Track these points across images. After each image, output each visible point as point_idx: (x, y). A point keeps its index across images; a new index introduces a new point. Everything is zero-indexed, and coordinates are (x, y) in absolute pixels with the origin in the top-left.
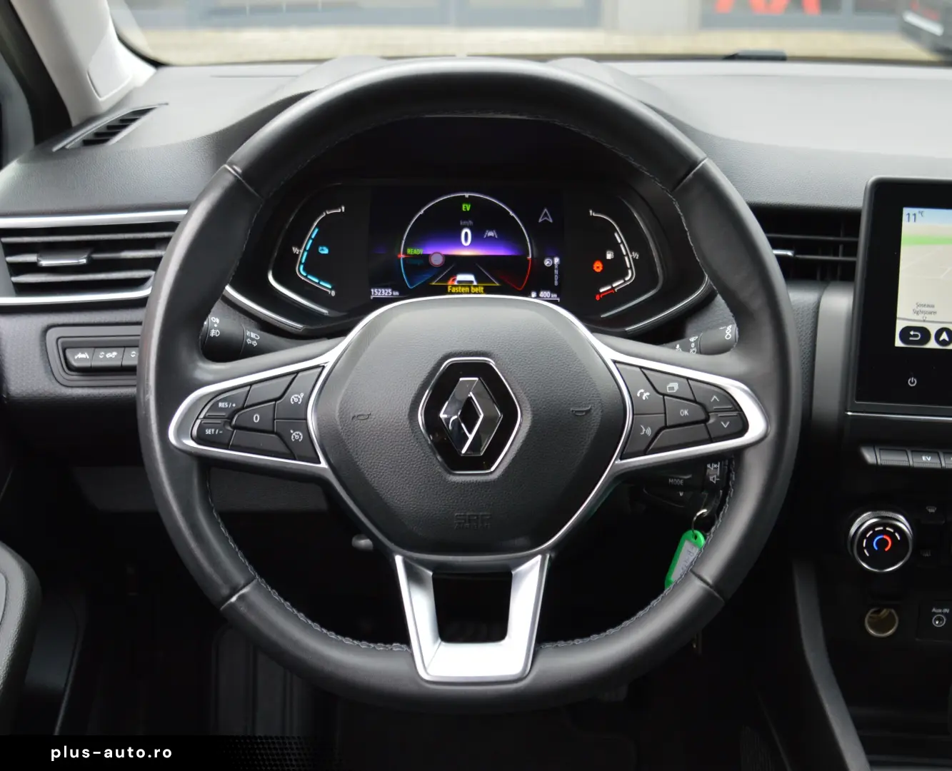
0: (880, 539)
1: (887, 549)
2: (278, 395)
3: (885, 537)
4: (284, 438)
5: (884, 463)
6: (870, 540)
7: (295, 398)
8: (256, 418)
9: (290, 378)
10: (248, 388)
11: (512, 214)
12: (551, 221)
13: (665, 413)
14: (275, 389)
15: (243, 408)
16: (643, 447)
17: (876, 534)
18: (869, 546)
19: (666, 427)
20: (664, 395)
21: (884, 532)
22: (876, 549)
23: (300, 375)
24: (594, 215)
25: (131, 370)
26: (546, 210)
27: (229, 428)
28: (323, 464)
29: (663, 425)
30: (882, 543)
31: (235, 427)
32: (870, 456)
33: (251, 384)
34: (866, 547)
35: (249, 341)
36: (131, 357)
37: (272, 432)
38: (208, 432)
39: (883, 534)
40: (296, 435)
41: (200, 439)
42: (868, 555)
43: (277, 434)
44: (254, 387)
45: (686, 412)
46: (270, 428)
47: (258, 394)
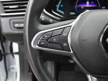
2: (60, 34)
4: (62, 45)
7: (65, 34)
8: (55, 40)
9: (63, 29)
10: (52, 32)
14: (59, 32)
15: (51, 37)
23: (65, 28)
25: (22, 28)
27: (47, 42)
28: (72, 52)
31: (49, 43)
33: (53, 31)
35: (50, 21)
36: (22, 25)
37: (59, 44)
38: (42, 43)
40: (65, 44)
41: (40, 45)
43: (60, 44)
44: (54, 31)
46: (58, 43)
47: (55, 33)
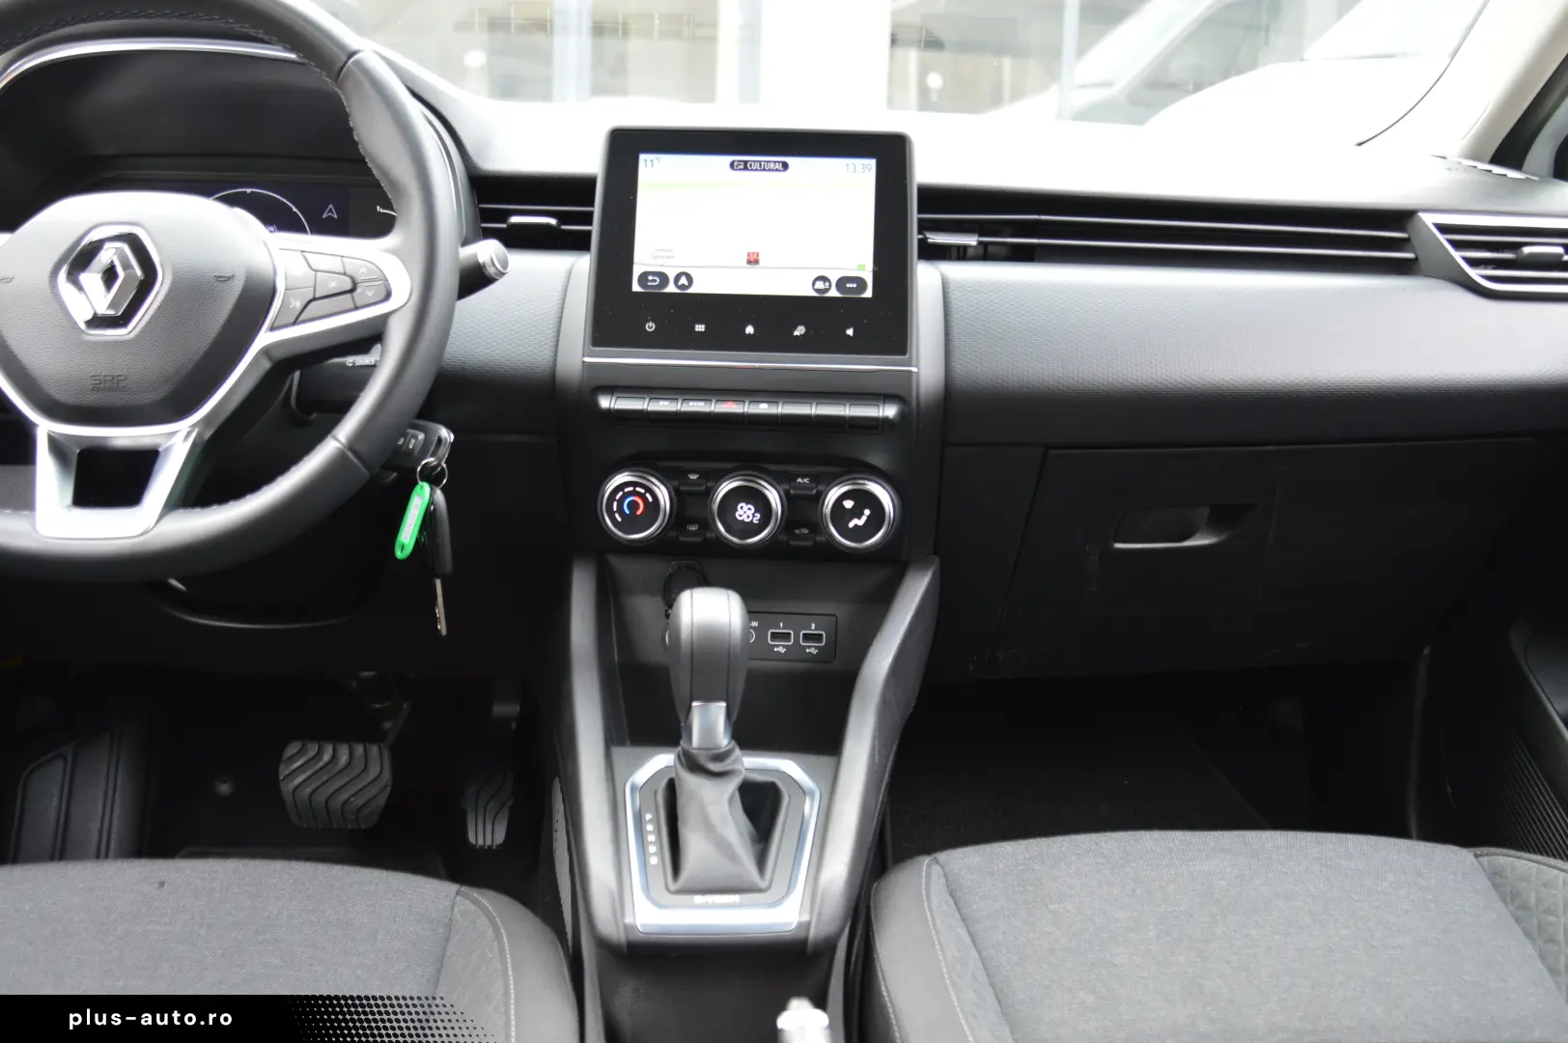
0: (630, 501)
1: (639, 513)
3: (636, 499)
5: (617, 407)
6: (621, 502)
11: (295, 209)
12: (336, 216)
13: (315, 286)
16: (293, 320)
17: (626, 495)
18: (620, 510)
19: (314, 299)
20: (316, 271)
21: (635, 493)
22: (628, 512)
24: (381, 211)
26: (331, 206)
29: (312, 297)
30: (633, 506)
32: (605, 402)
34: (617, 511)
39: (633, 496)
42: (619, 519)
45: (333, 284)
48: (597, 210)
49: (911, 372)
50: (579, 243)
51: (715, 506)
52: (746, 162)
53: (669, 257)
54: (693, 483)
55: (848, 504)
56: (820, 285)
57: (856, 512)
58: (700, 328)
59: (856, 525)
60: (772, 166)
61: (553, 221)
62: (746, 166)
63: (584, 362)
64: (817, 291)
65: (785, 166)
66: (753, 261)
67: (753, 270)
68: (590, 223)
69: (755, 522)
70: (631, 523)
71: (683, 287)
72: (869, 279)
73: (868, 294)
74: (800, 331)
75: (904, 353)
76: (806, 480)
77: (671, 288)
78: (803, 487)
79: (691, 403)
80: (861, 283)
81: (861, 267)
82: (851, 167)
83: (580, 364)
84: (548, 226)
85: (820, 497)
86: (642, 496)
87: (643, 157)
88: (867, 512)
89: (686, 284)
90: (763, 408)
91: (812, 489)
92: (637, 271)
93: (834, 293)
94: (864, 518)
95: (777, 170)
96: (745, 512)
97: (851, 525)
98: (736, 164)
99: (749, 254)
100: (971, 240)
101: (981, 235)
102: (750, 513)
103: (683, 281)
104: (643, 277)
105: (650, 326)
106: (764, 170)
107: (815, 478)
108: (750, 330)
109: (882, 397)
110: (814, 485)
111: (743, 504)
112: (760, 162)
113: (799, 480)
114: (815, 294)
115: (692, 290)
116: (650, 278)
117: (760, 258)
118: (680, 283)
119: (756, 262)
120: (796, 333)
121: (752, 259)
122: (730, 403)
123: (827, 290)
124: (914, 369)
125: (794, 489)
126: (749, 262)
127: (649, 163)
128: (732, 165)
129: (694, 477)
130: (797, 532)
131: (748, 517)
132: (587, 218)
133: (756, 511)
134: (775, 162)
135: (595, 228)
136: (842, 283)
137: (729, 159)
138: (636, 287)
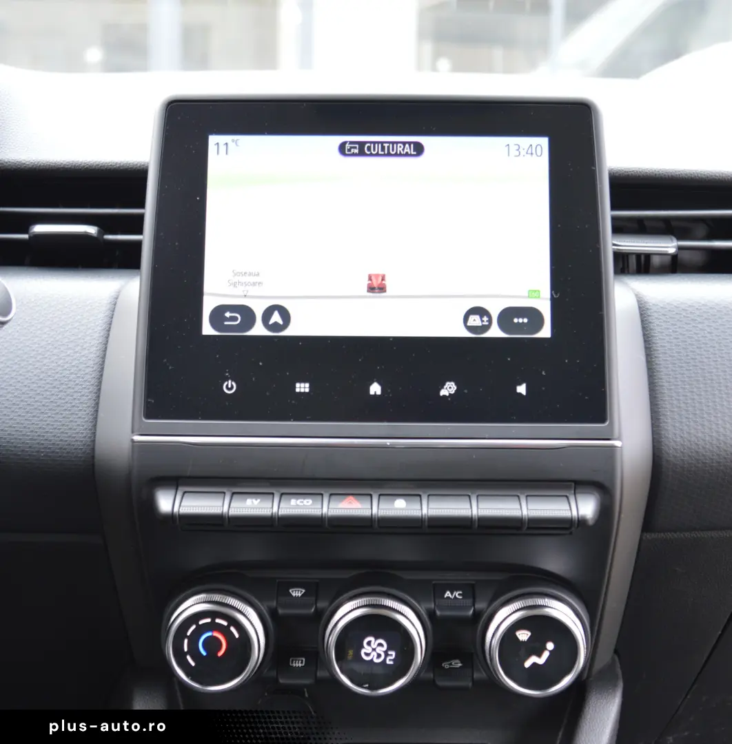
0: (208, 637)
1: (220, 654)
3: (216, 634)
5: (184, 509)
6: (194, 640)
17: (201, 630)
18: (193, 650)
21: (213, 626)
22: (204, 653)
30: (212, 644)
32: (166, 502)
34: (189, 652)
39: (212, 630)
42: (193, 664)
48: (149, 211)
49: (613, 447)
50: (126, 259)
51: (332, 639)
52: (362, 144)
53: (254, 284)
54: (296, 602)
55: (523, 635)
56: (475, 321)
57: (535, 647)
58: (302, 387)
59: (534, 664)
60: (400, 149)
61: (92, 230)
62: (362, 151)
63: (133, 441)
64: (470, 329)
65: (419, 149)
66: (377, 287)
67: (377, 300)
68: (140, 231)
69: (388, 662)
70: (209, 669)
71: (276, 327)
72: (545, 309)
73: (546, 332)
74: (449, 389)
75: (603, 420)
76: (457, 594)
77: (259, 330)
78: (453, 604)
79: (293, 502)
80: (534, 315)
81: (534, 293)
82: (513, 149)
83: (126, 445)
84: (86, 236)
85: (481, 621)
86: (225, 631)
87: (213, 140)
88: (550, 646)
89: (281, 322)
90: (400, 507)
91: (467, 608)
92: (209, 305)
93: (495, 332)
94: (546, 655)
95: (407, 155)
96: (374, 650)
97: (528, 664)
98: (348, 146)
99: (370, 279)
100: (669, 246)
101: (679, 239)
102: (381, 650)
103: (276, 318)
104: (218, 314)
105: (230, 387)
106: (389, 155)
107: (470, 592)
108: (375, 389)
109: (573, 484)
110: (469, 601)
111: (372, 639)
112: (382, 143)
113: (448, 594)
114: (467, 334)
115: (287, 332)
116: (228, 315)
117: (388, 283)
118: (271, 322)
119: (382, 289)
120: (444, 392)
121: (375, 283)
122: (351, 498)
123: (485, 328)
124: (617, 443)
125: (441, 610)
126: (371, 289)
127: (223, 148)
128: (342, 149)
129: (297, 593)
130: (446, 665)
131: (379, 656)
132: (135, 225)
133: (389, 648)
134: (404, 143)
135: (146, 238)
136: (507, 315)
137: (338, 139)
138: (208, 329)
